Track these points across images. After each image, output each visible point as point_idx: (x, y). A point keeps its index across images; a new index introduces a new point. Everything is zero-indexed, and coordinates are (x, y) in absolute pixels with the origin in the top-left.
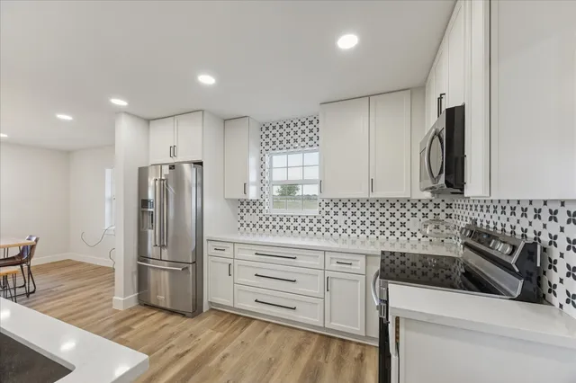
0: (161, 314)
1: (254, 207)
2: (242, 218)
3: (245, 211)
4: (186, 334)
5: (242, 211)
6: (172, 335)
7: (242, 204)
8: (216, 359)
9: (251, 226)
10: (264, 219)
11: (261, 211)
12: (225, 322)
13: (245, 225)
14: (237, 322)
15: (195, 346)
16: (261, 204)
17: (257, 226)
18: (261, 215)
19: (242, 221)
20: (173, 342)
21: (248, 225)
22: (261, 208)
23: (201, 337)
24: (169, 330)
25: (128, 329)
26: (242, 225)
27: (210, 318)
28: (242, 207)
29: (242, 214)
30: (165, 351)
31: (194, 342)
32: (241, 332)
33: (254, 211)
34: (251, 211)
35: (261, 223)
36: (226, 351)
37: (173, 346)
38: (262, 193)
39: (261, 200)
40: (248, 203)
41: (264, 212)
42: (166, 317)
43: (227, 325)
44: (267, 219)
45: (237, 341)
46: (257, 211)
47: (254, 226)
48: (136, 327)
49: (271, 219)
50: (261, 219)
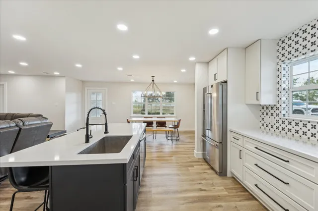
0: (208, 167)
1: (272, 111)
2: (263, 119)
3: (265, 114)
4: (211, 182)
5: (263, 114)
6: (205, 179)
7: (263, 108)
8: (214, 204)
9: (270, 126)
10: (280, 122)
11: (278, 115)
12: (235, 189)
13: (265, 125)
14: (243, 193)
15: (210, 190)
16: (278, 109)
17: (275, 127)
18: (277, 118)
19: (263, 122)
20: (203, 182)
21: (267, 126)
22: (278, 112)
23: (217, 188)
24: (205, 176)
25: (192, 166)
26: (263, 125)
27: (229, 182)
28: (263, 111)
29: (263, 116)
30: (198, 184)
31: (211, 188)
32: (240, 201)
33: (272, 115)
34: (269, 114)
35: (277, 125)
36: (223, 204)
37: (202, 183)
38: (278, 99)
39: (278, 106)
40: (267, 108)
41: (281, 116)
42: (209, 169)
43: (235, 191)
44: (283, 122)
45: (233, 204)
46: (275, 115)
47: (272, 127)
48: (195, 167)
49: (287, 123)
50: (278, 122)
